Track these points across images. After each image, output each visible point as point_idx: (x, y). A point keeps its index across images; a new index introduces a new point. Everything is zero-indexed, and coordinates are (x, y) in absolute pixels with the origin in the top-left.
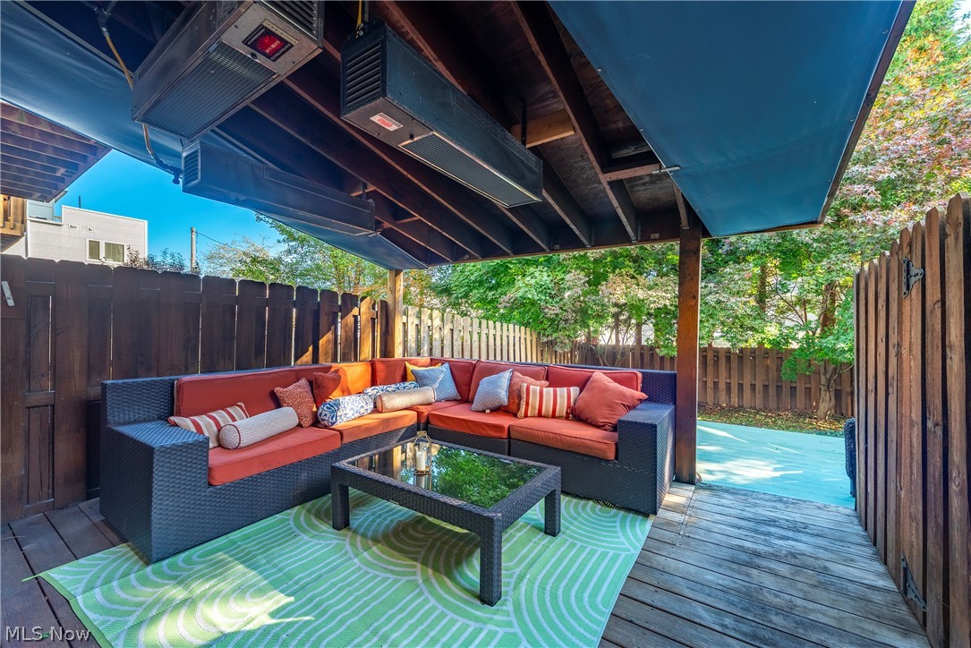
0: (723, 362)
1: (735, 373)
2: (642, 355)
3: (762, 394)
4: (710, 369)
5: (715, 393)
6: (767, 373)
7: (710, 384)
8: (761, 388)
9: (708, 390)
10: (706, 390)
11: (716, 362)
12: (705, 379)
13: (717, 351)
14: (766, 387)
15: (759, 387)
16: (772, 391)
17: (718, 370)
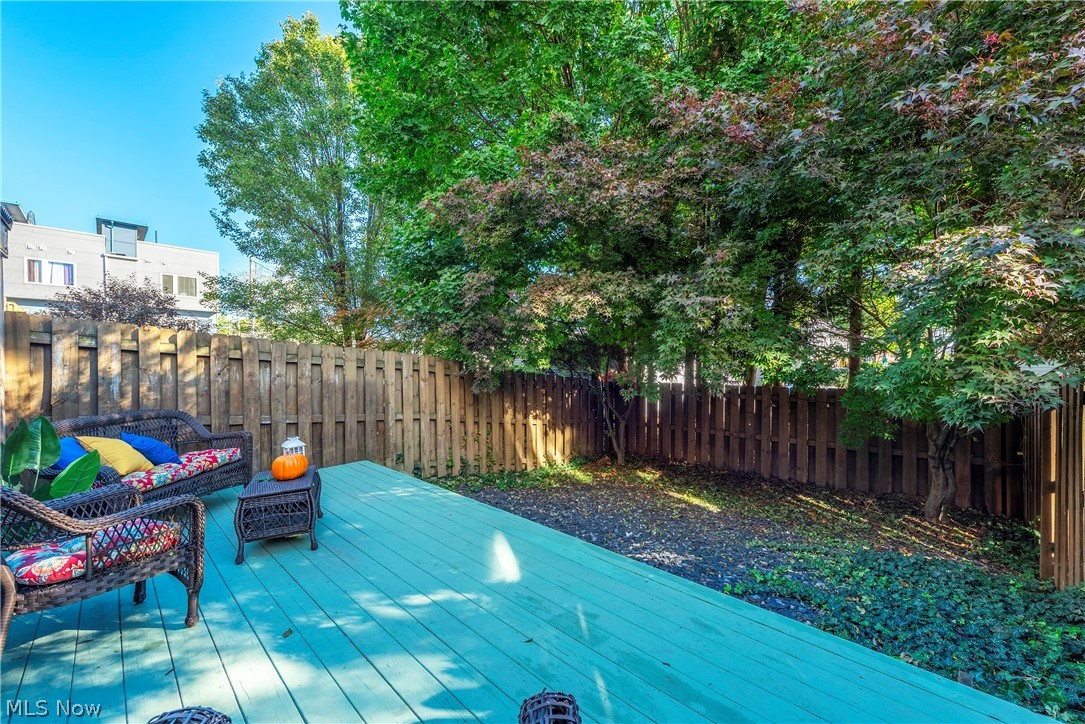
0: (785, 411)
1: (803, 429)
3: (844, 465)
5: (773, 459)
7: (766, 446)
8: (844, 455)
11: (777, 411)
13: (777, 393)
14: (851, 454)
15: (840, 453)
16: (862, 461)
17: (778, 424)
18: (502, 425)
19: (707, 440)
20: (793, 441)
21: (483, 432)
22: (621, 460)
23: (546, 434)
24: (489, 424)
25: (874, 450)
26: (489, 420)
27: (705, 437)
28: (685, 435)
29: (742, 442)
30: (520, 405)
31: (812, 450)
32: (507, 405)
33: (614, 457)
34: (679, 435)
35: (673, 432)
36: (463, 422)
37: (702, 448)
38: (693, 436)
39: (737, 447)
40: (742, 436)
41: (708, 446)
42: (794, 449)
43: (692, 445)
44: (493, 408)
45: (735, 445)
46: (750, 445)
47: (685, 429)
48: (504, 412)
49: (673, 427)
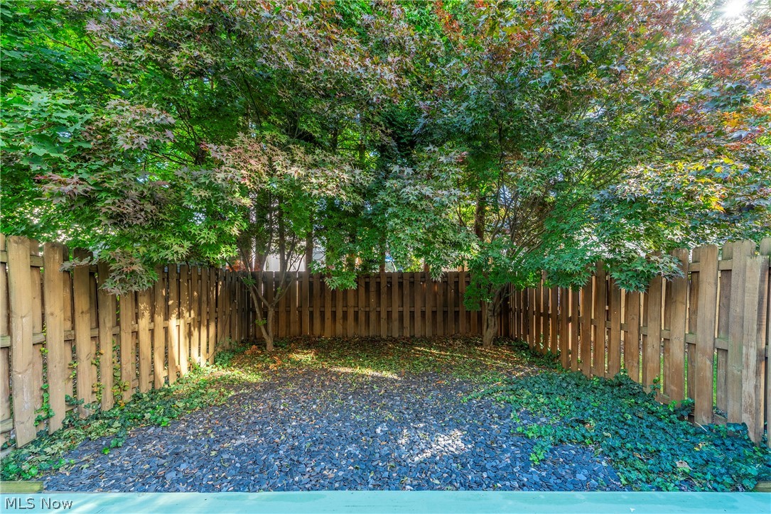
0: (396, 288)
1: (407, 300)
2: (311, 284)
3: (431, 321)
4: (384, 296)
5: (388, 324)
6: (435, 299)
7: (384, 315)
8: (430, 314)
9: (382, 321)
10: (380, 321)
11: (390, 289)
12: (378, 309)
13: (390, 276)
14: (434, 313)
15: (428, 314)
16: (440, 318)
17: (391, 298)
18: (136, 334)
19: (341, 316)
20: (401, 309)
21: (107, 349)
22: (270, 347)
23: (190, 334)
24: (117, 336)
25: (445, 309)
26: (116, 330)
27: (339, 314)
28: (322, 314)
29: (367, 314)
30: (160, 305)
31: (412, 314)
32: (142, 306)
33: (261, 344)
34: (317, 315)
35: (311, 313)
36: (71, 341)
37: (337, 323)
38: (328, 315)
39: (363, 318)
40: (367, 309)
41: (341, 321)
42: (401, 314)
43: (328, 322)
44: (123, 311)
45: (362, 317)
46: (373, 316)
47: (322, 309)
48: (137, 317)
49: (311, 309)
